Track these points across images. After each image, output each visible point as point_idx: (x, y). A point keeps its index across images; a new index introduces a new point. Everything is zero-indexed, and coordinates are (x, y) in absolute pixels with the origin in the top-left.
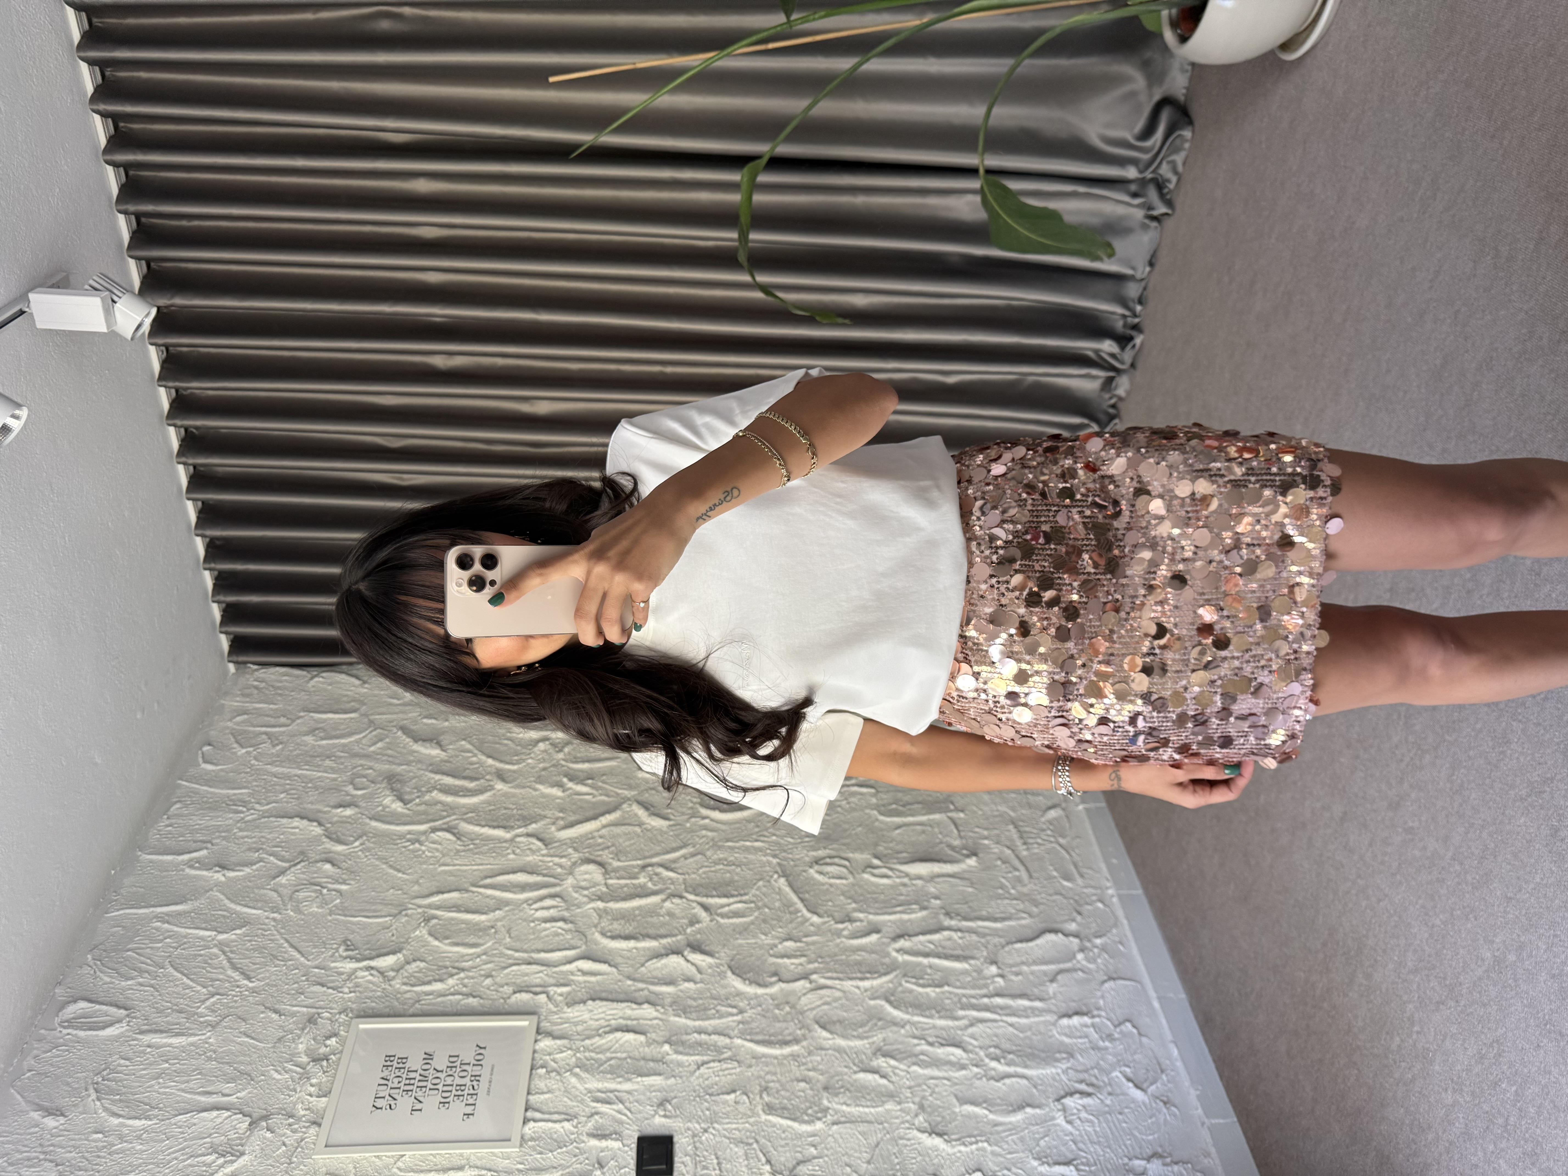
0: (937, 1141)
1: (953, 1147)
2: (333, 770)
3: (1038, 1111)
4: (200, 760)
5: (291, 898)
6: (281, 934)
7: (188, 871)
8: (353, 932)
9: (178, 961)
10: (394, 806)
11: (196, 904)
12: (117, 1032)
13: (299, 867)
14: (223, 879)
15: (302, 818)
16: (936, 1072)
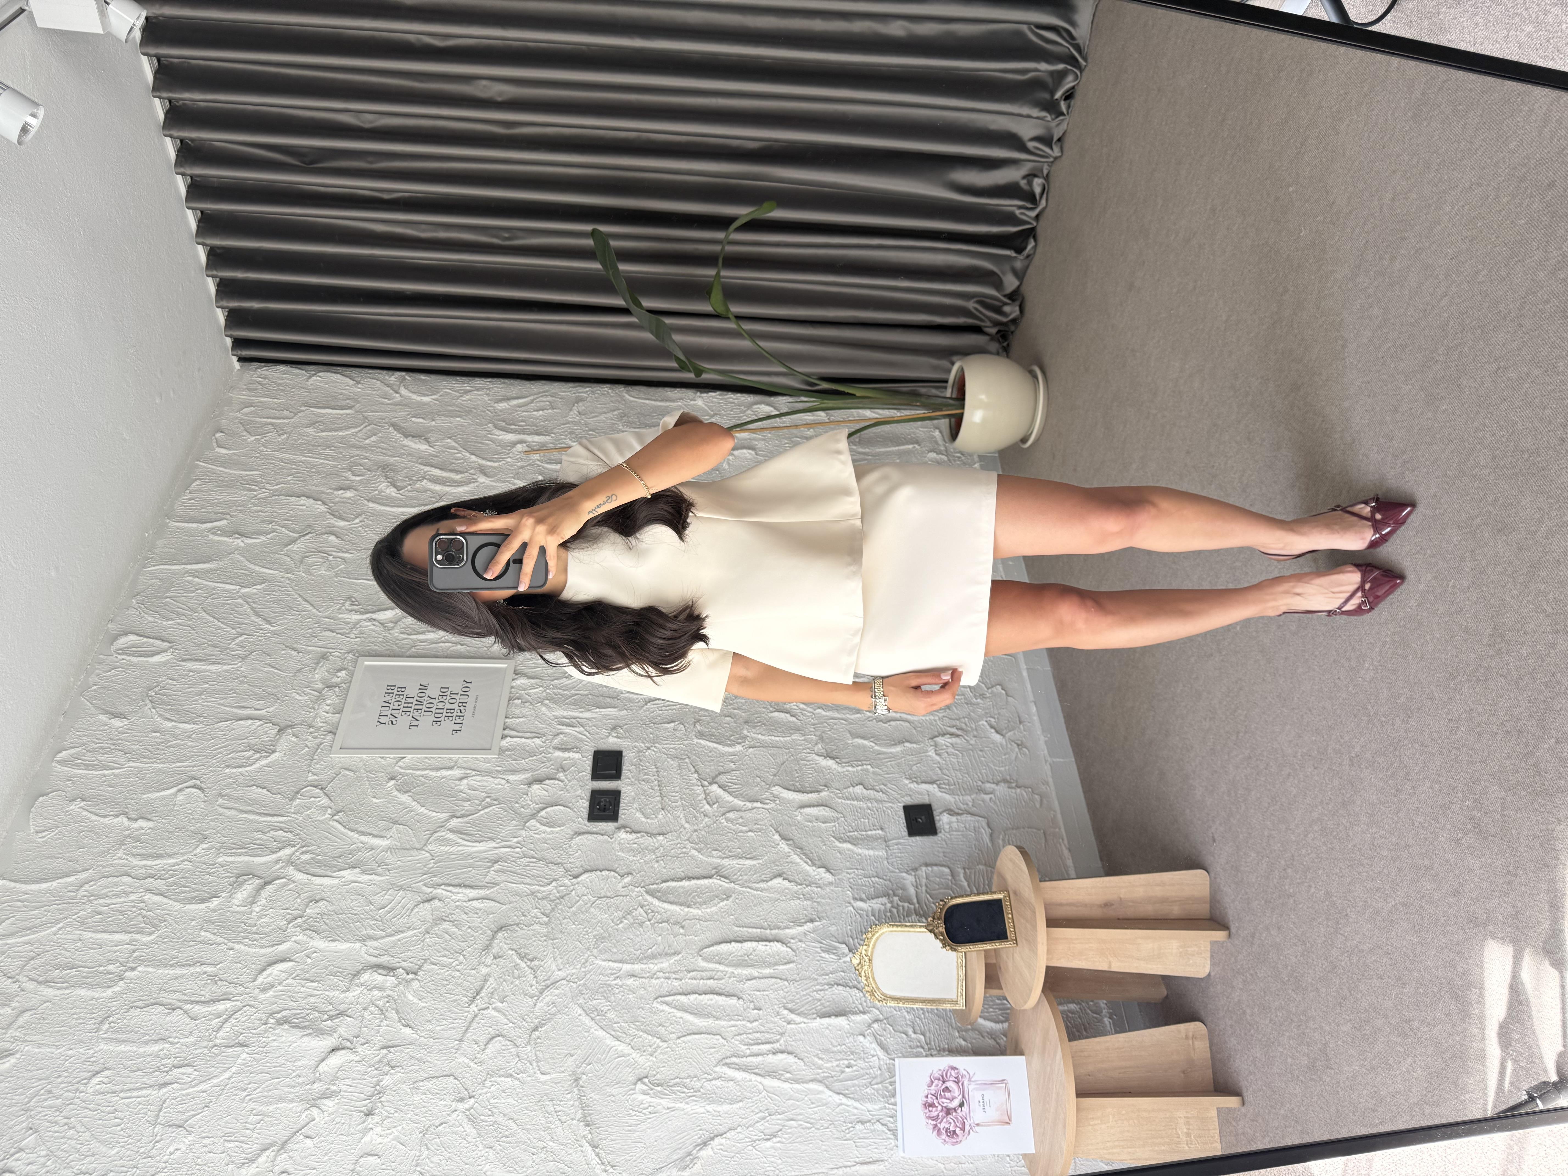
0: (830, 763)
1: (843, 767)
2: (334, 459)
3: (915, 746)
4: (215, 444)
5: (301, 562)
6: (295, 590)
7: (211, 536)
8: (357, 591)
9: (209, 608)
10: (388, 491)
11: (221, 564)
12: (164, 659)
13: (307, 537)
14: (243, 545)
15: (308, 497)
16: (836, 715)
